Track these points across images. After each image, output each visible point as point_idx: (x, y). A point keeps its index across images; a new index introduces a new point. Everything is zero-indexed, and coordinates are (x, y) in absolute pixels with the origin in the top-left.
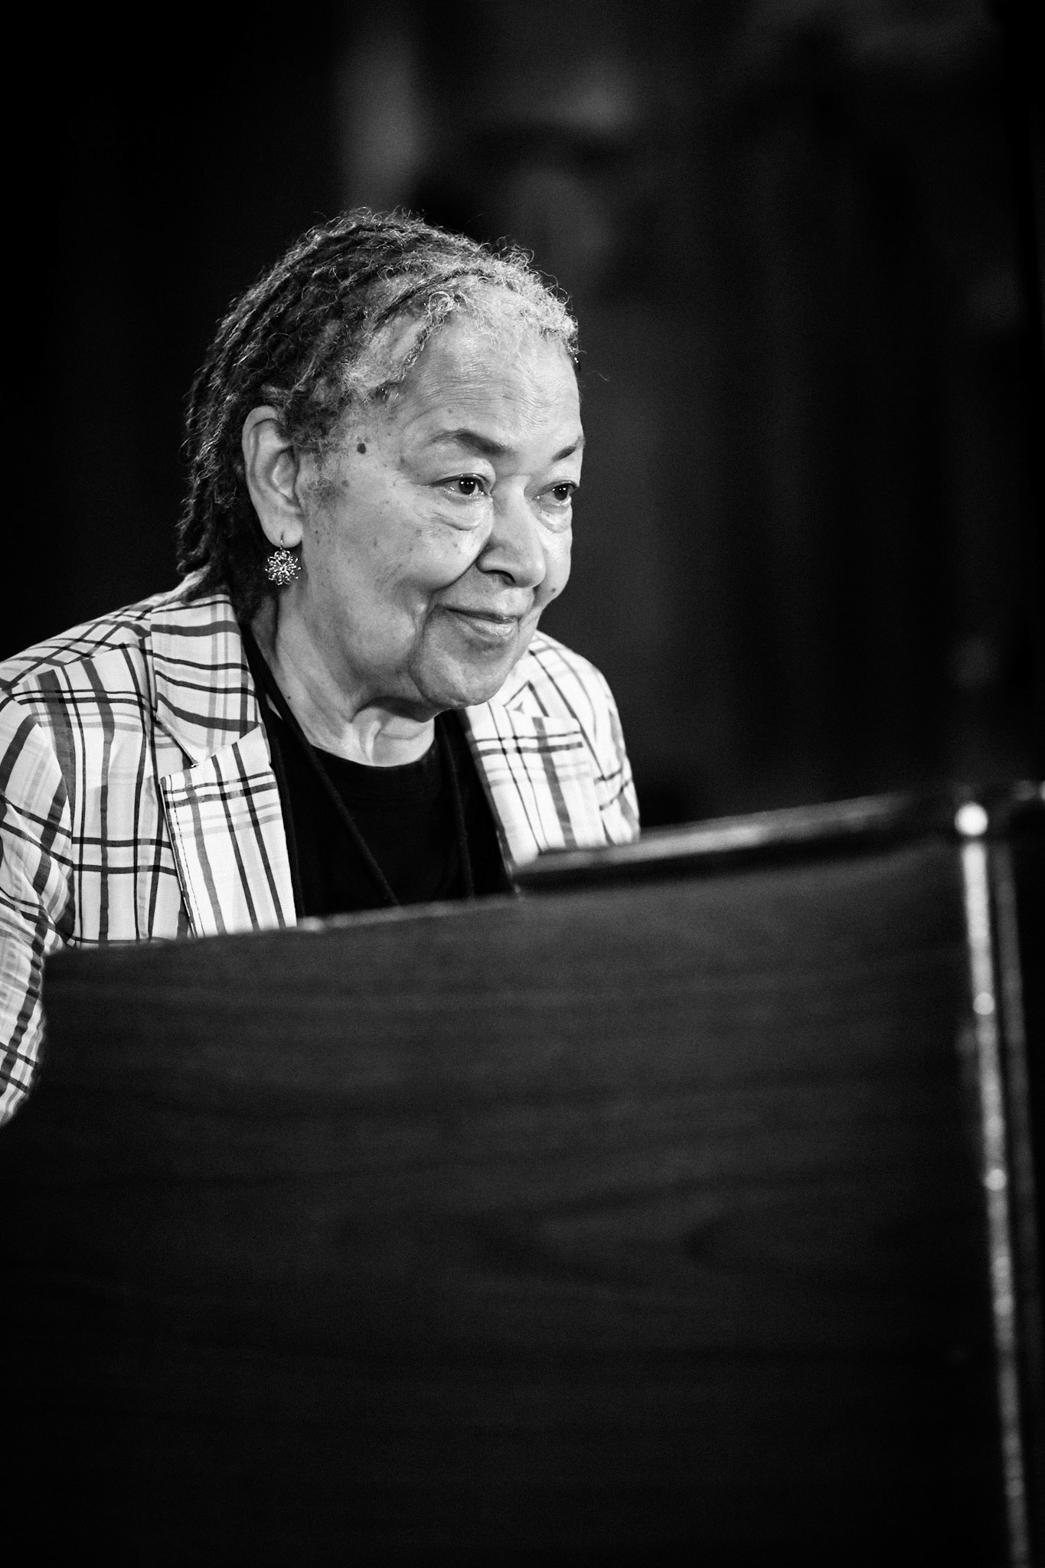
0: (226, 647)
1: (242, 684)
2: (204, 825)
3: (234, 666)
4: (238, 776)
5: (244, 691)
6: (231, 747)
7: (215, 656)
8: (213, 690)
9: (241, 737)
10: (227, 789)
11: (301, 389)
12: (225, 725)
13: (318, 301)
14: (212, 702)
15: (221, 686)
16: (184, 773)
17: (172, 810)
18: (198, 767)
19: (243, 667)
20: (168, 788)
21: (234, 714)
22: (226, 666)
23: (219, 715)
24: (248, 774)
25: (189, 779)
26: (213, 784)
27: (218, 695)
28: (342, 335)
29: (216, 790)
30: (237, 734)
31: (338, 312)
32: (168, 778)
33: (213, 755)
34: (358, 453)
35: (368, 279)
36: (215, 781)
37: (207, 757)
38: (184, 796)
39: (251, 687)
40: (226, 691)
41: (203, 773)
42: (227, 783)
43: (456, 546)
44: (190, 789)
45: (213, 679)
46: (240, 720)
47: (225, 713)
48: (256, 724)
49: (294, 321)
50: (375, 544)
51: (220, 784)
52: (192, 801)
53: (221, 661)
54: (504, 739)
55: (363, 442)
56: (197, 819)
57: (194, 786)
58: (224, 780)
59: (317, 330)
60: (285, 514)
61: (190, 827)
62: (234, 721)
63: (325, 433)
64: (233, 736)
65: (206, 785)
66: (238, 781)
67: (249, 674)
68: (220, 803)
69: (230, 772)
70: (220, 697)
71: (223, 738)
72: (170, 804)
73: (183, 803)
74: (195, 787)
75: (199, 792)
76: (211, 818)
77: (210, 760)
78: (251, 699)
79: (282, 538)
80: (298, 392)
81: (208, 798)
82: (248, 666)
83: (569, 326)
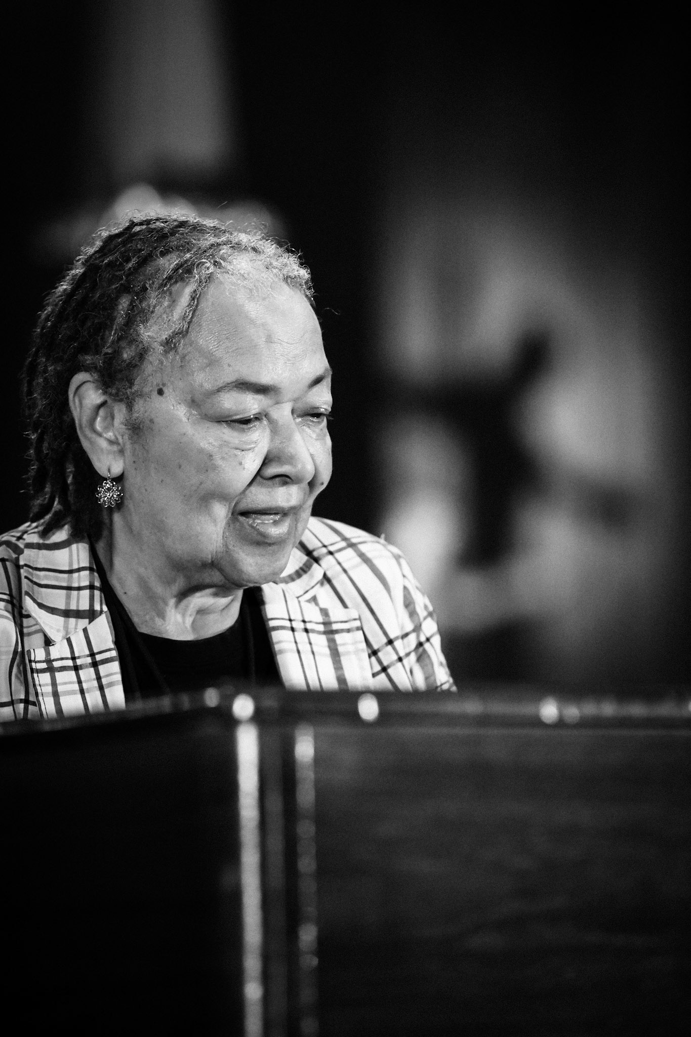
0: (78, 556)
1: (90, 582)
2: (60, 689)
3: (84, 569)
4: (87, 652)
5: (91, 587)
6: (82, 631)
7: (71, 563)
8: (69, 588)
9: (90, 623)
10: (79, 662)
11: (109, 351)
12: (78, 614)
13: (111, 282)
14: (68, 598)
15: (76, 585)
16: (45, 650)
17: (35, 675)
18: (55, 645)
19: (91, 569)
20: (33, 658)
21: (85, 606)
22: (79, 570)
23: (73, 607)
24: (95, 651)
25: (48, 653)
26: (67, 659)
27: (72, 592)
28: (132, 306)
29: (70, 663)
30: (87, 621)
31: (126, 289)
32: (32, 651)
33: (68, 637)
34: (158, 396)
35: (145, 261)
36: (69, 656)
37: (63, 638)
38: (44, 666)
39: (97, 584)
40: (79, 589)
41: (59, 650)
42: (79, 657)
43: (241, 464)
44: (49, 661)
45: (70, 580)
46: (89, 610)
47: (78, 606)
48: (101, 612)
49: (94, 301)
50: (180, 467)
51: (74, 658)
52: (51, 670)
53: (75, 566)
54: (294, 620)
55: (161, 386)
56: (54, 684)
57: (52, 659)
58: (77, 655)
59: (113, 303)
60: (109, 452)
61: (49, 689)
62: (84, 611)
63: (131, 384)
64: (84, 623)
65: (62, 659)
66: (88, 656)
67: (96, 574)
68: (73, 673)
69: (81, 648)
70: (75, 593)
71: (76, 625)
72: (34, 671)
73: (43, 671)
74: (54, 660)
75: (56, 664)
76: (65, 683)
77: (66, 640)
78: (97, 593)
79: (109, 471)
80: (106, 354)
81: (63, 669)
82: (95, 567)
83: (304, 274)
